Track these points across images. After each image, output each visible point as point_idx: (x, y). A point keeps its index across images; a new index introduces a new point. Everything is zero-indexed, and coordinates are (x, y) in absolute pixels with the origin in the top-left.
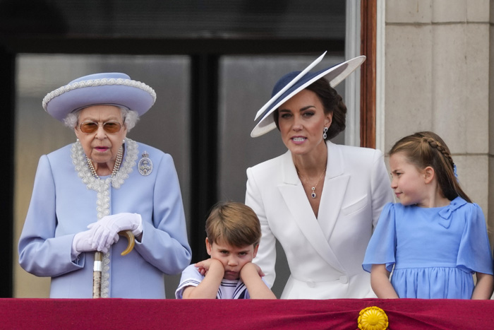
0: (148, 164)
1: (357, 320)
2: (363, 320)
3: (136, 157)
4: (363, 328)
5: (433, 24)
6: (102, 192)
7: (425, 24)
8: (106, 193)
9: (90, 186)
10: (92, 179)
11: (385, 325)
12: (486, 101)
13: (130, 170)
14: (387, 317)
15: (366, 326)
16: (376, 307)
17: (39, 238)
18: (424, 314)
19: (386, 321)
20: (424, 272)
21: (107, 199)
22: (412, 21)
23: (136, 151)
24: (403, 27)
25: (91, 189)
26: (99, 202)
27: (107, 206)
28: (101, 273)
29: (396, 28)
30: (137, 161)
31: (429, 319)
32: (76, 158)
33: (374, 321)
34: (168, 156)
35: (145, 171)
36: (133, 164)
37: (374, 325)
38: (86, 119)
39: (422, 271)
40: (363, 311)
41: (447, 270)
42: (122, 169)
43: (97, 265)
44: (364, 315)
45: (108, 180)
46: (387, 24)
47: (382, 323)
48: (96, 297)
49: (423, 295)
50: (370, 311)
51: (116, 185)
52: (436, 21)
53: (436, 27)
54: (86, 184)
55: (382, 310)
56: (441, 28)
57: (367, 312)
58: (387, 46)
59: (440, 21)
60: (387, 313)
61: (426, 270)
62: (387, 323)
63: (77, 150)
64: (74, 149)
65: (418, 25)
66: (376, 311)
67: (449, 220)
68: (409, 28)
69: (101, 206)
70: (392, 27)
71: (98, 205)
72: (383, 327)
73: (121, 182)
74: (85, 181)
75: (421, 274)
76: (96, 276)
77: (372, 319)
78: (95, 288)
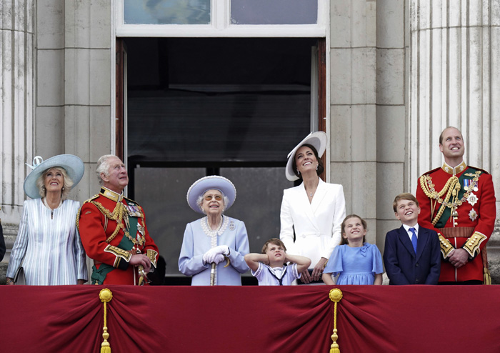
0: (233, 225)
1: (329, 295)
2: (331, 295)
3: (228, 223)
4: (331, 298)
5: (352, 162)
6: (213, 237)
7: (348, 162)
8: (215, 238)
10: (209, 232)
13: (225, 228)
14: (342, 293)
15: (333, 297)
16: (337, 289)
17: (187, 258)
18: (358, 291)
21: (216, 240)
22: (342, 160)
23: (228, 221)
24: (338, 163)
25: (209, 236)
26: (212, 241)
29: (335, 164)
30: (228, 225)
31: (360, 294)
32: (203, 224)
34: (242, 222)
35: (232, 229)
36: (226, 226)
37: (336, 297)
40: (331, 290)
41: (366, 275)
42: (222, 228)
43: (213, 271)
44: (332, 292)
45: (216, 232)
46: (331, 162)
47: (340, 296)
49: (356, 283)
50: (334, 291)
51: (220, 234)
55: (339, 290)
56: (355, 164)
59: (355, 161)
60: (342, 291)
62: (342, 296)
65: (346, 162)
66: (337, 291)
68: (341, 164)
70: (333, 163)
71: (212, 243)
73: (222, 233)
74: (206, 233)
76: (212, 276)
77: (335, 294)
78: (212, 281)
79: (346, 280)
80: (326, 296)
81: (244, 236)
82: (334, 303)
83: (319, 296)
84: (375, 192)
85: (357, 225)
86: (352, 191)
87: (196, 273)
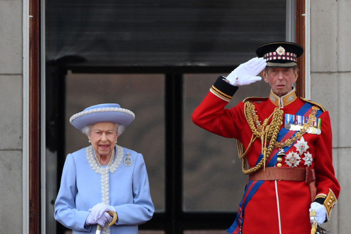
0: (130, 159)
3: (122, 156)
5: (338, 72)
6: (104, 175)
7: (334, 72)
8: (107, 175)
13: (119, 163)
21: (107, 179)
22: (326, 71)
23: (122, 153)
24: (321, 74)
25: (98, 173)
26: (102, 180)
27: (107, 182)
29: (317, 74)
30: (123, 158)
32: (89, 156)
34: (140, 155)
35: (128, 164)
36: (121, 160)
38: (95, 130)
42: (115, 162)
45: (107, 168)
46: (311, 72)
51: (112, 171)
52: (340, 71)
53: (340, 74)
56: (343, 75)
58: (312, 85)
59: (343, 71)
63: (89, 152)
64: (87, 151)
65: (330, 73)
68: (324, 75)
69: (104, 183)
70: (315, 74)
71: (102, 182)
73: (115, 169)
74: (94, 168)
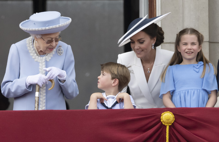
1: (160, 118)
2: (163, 118)
4: (163, 121)
6: (42, 63)
8: (44, 63)
9: (36, 60)
10: (37, 57)
11: (173, 120)
12: (208, 18)
13: (53, 53)
14: (174, 116)
15: (165, 121)
16: (169, 112)
19: (173, 118)
20: (188, 92)
21: (44, 66)
26: (40, 67)
28: (39, 97)
32: (29, 47)
33: (168, 118)
35: (61, 53)
36: (54, 50)
37: (168, 120)
39: (187, 91)
40: (163, 113)
41: (198, 90)
43: (37, 94)
44: (164, 115)
48: (36, 109)
50: (166, 114)
51: (48, 60)
54: (34, 59)
55: (171, 113)
57: (165, 114)
60: (174, 114)
61: (189, 91)
62: (174, 119)
66: (169, 114)
67: (198, 69)
71: (40, 69)
72: (173, 121)
73: (50, 58)
74: (34, 57)
75: (187, 92)
76: (37, 99)
77: (167, 117)
78: (36, 104)
79: (178, 97)
80: (157, 120)
81: (72, 62)
82: (166, 126)
83: (150, 120)
84: (207, 14)
85: (193, 44)
86: (183, 13)
87: (18, 97)
